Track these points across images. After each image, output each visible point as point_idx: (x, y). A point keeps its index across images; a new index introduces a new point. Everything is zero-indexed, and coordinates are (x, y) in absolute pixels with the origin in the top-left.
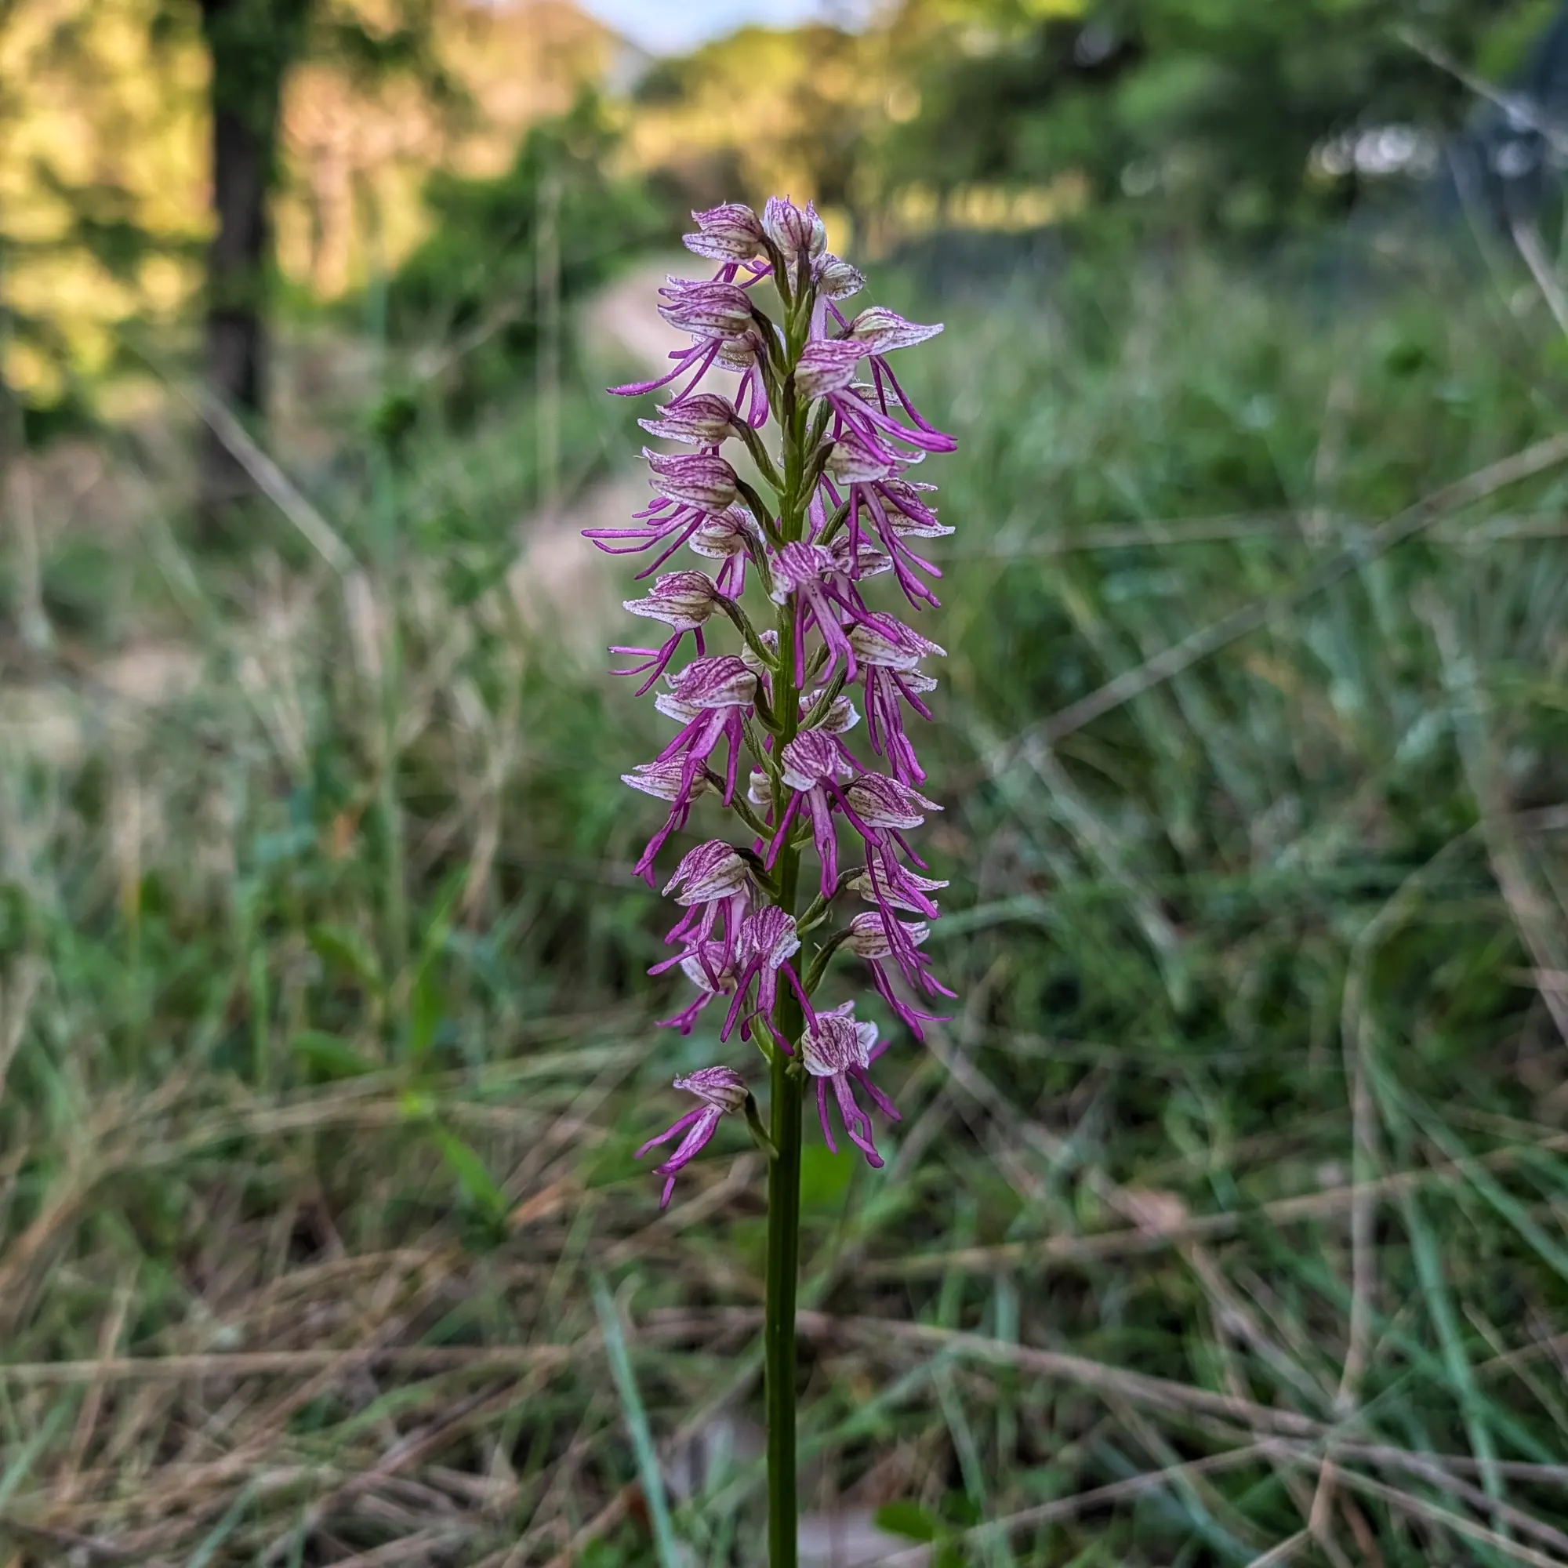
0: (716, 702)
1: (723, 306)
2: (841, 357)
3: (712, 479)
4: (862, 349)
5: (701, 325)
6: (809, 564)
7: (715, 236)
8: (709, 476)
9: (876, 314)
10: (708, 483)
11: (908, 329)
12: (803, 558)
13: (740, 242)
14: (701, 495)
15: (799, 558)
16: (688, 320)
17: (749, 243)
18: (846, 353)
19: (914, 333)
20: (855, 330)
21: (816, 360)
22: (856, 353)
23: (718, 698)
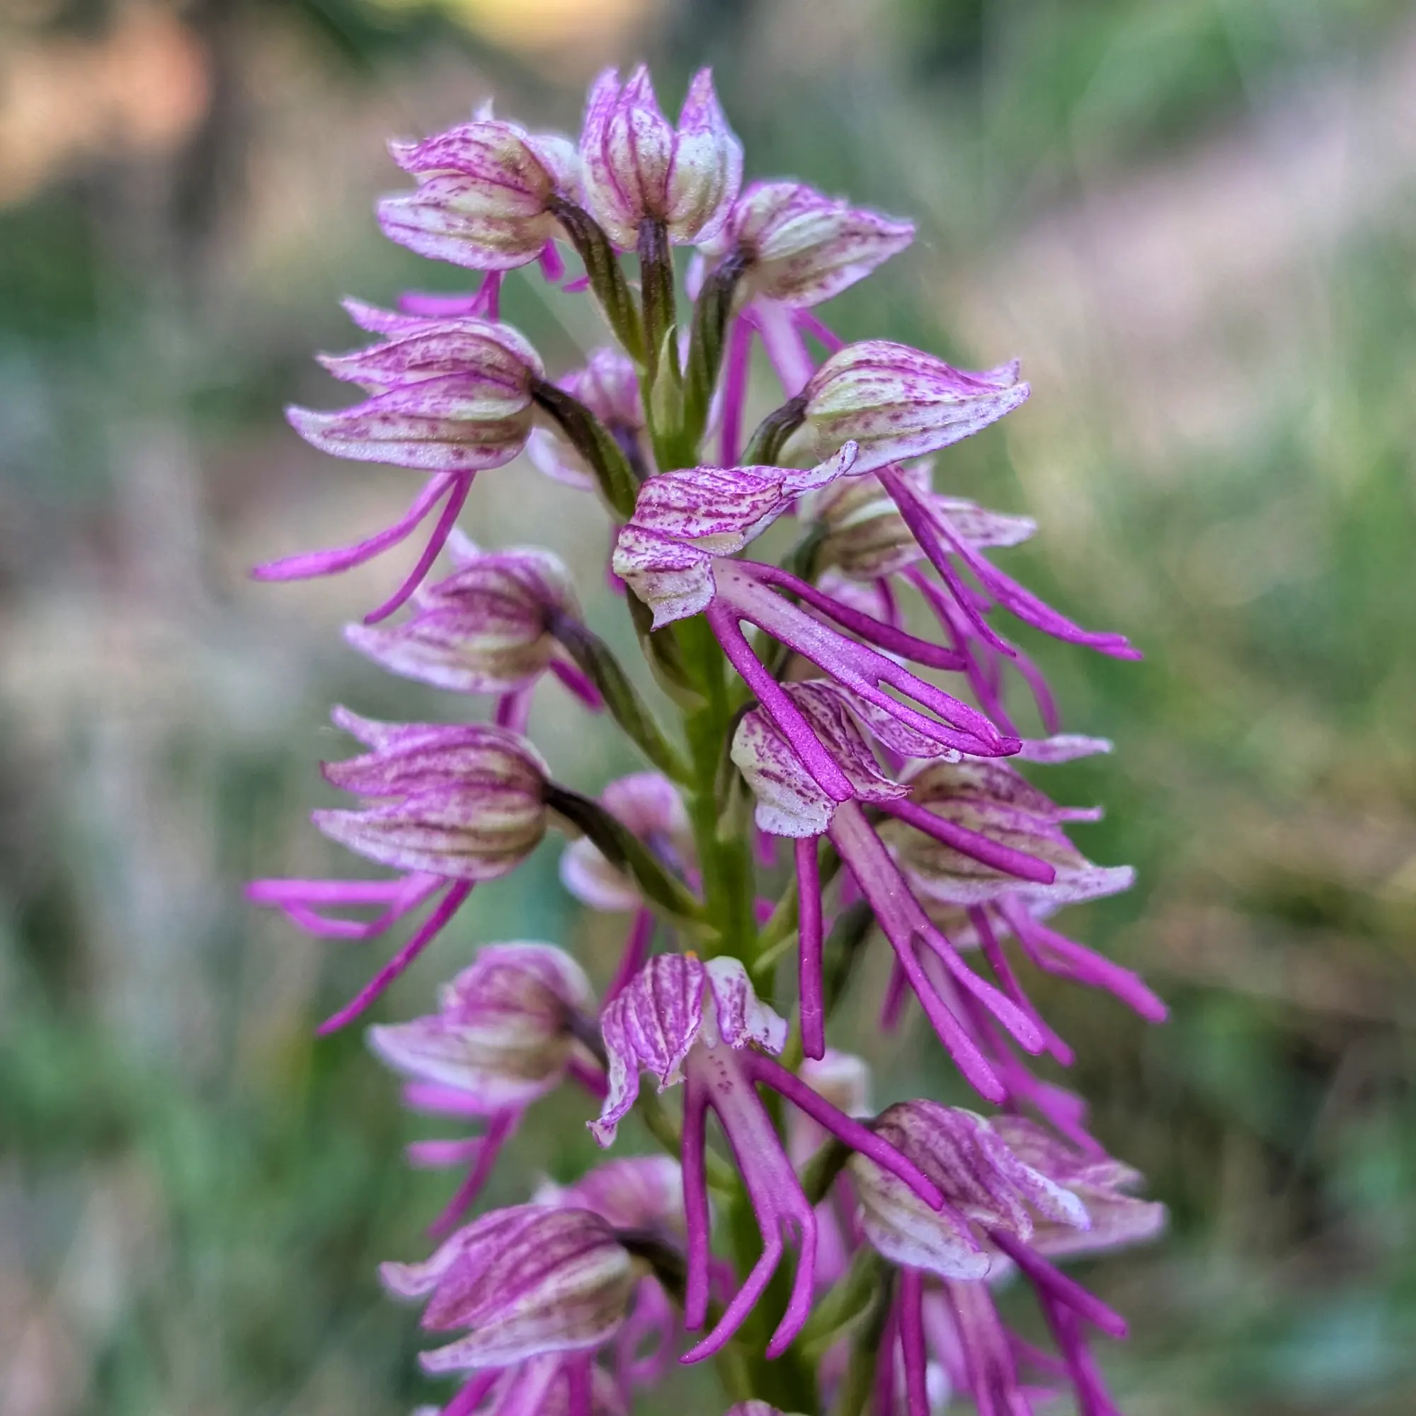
0: (498, 1348)
1: (446, 393)
2: (707, 524)
3: (464, 803)
4: (754, 506)
5: (398, 441)
6: (672, 1035)
7: (437, 206)
8: (456, 798)
9: (859, 365)
10: (451, 813)
11: (935, 403)
12: (661, 1019)
13: (491, 221)
14: (441, 842)
15: (654, 1018)
16: (366, 432)
17: (515, 221)
18: (720, 515)
19: (952, 410)
20: (808, 411)
21: (651, 534)
22: (742, 516)
23: (503, 1338)
